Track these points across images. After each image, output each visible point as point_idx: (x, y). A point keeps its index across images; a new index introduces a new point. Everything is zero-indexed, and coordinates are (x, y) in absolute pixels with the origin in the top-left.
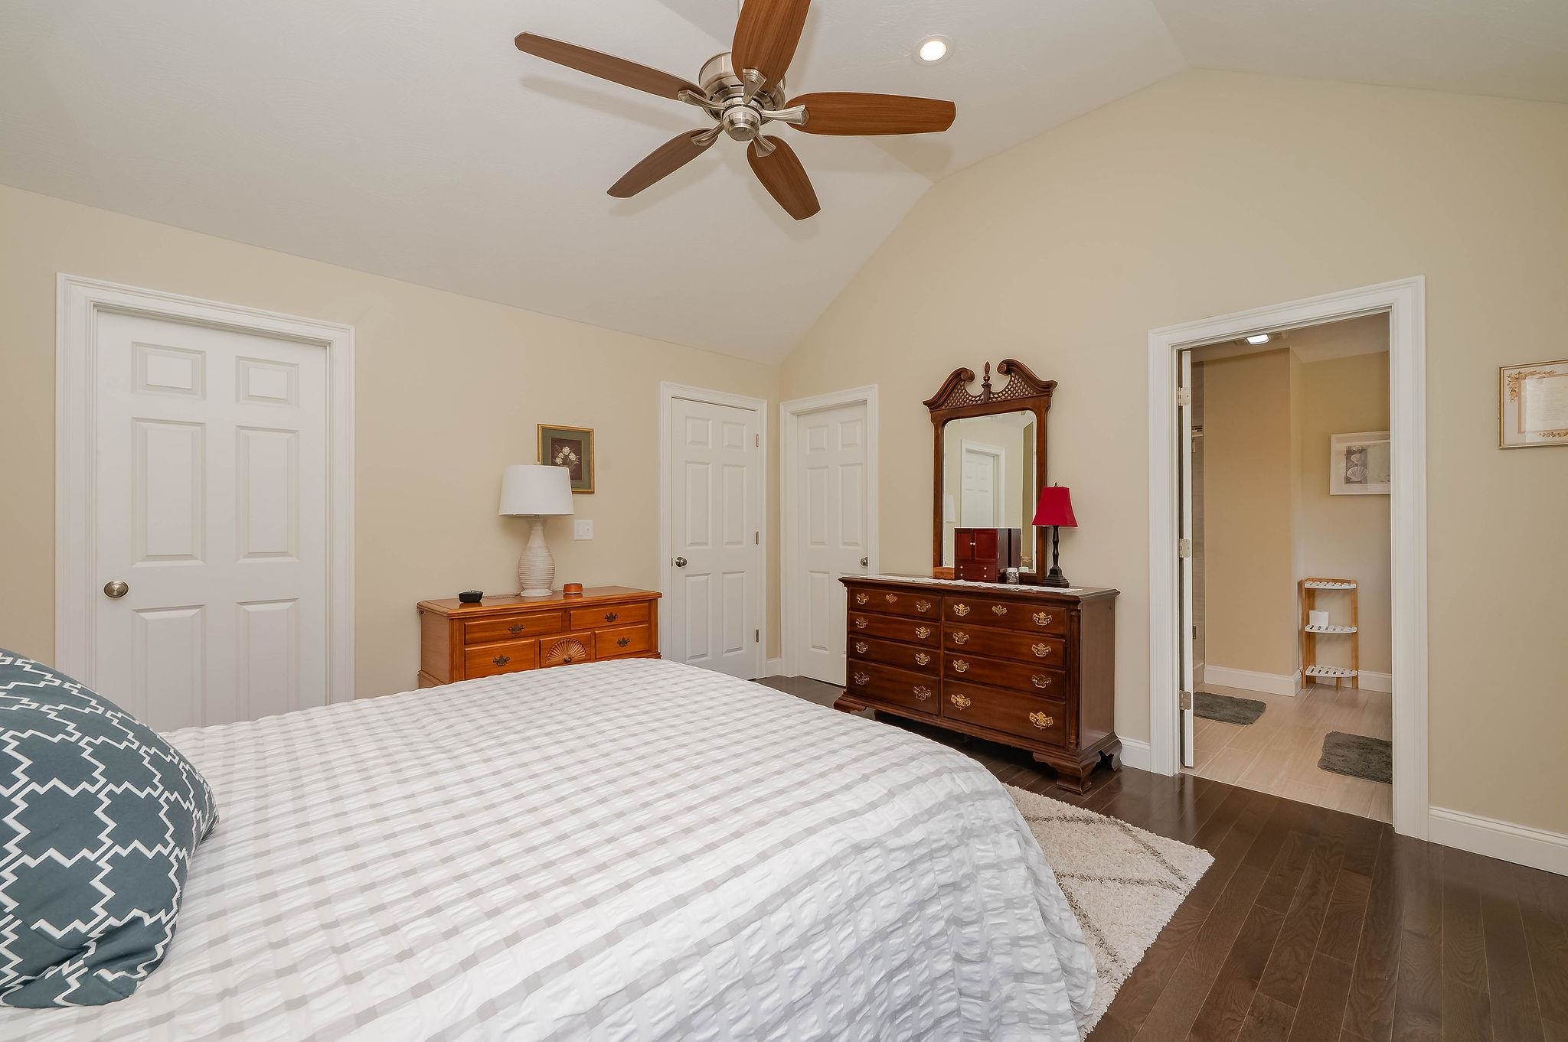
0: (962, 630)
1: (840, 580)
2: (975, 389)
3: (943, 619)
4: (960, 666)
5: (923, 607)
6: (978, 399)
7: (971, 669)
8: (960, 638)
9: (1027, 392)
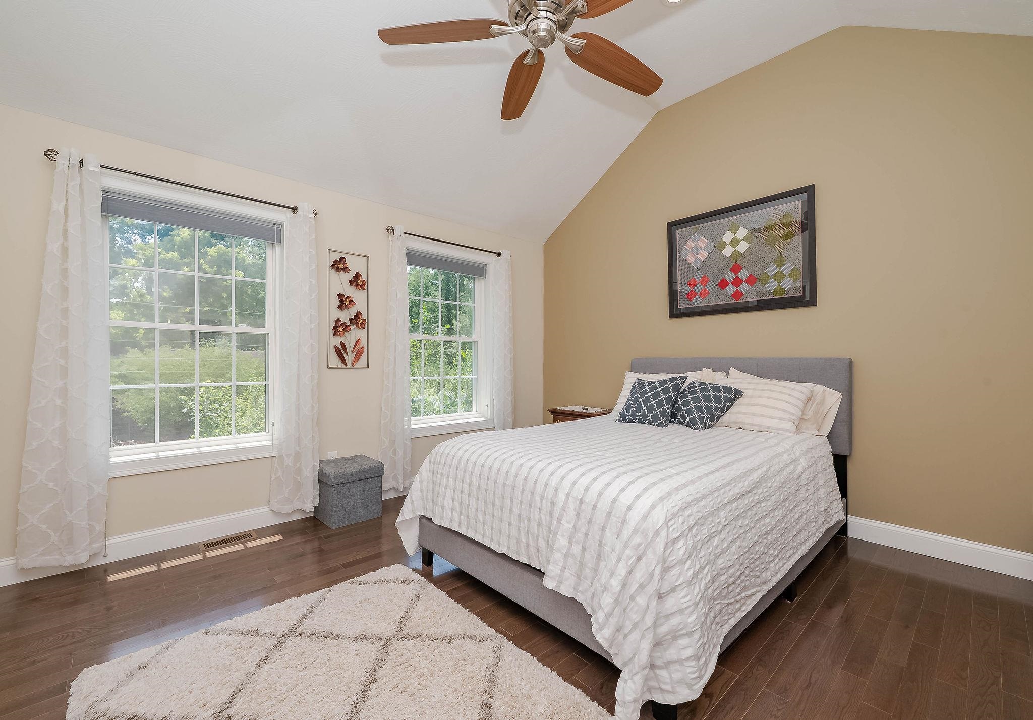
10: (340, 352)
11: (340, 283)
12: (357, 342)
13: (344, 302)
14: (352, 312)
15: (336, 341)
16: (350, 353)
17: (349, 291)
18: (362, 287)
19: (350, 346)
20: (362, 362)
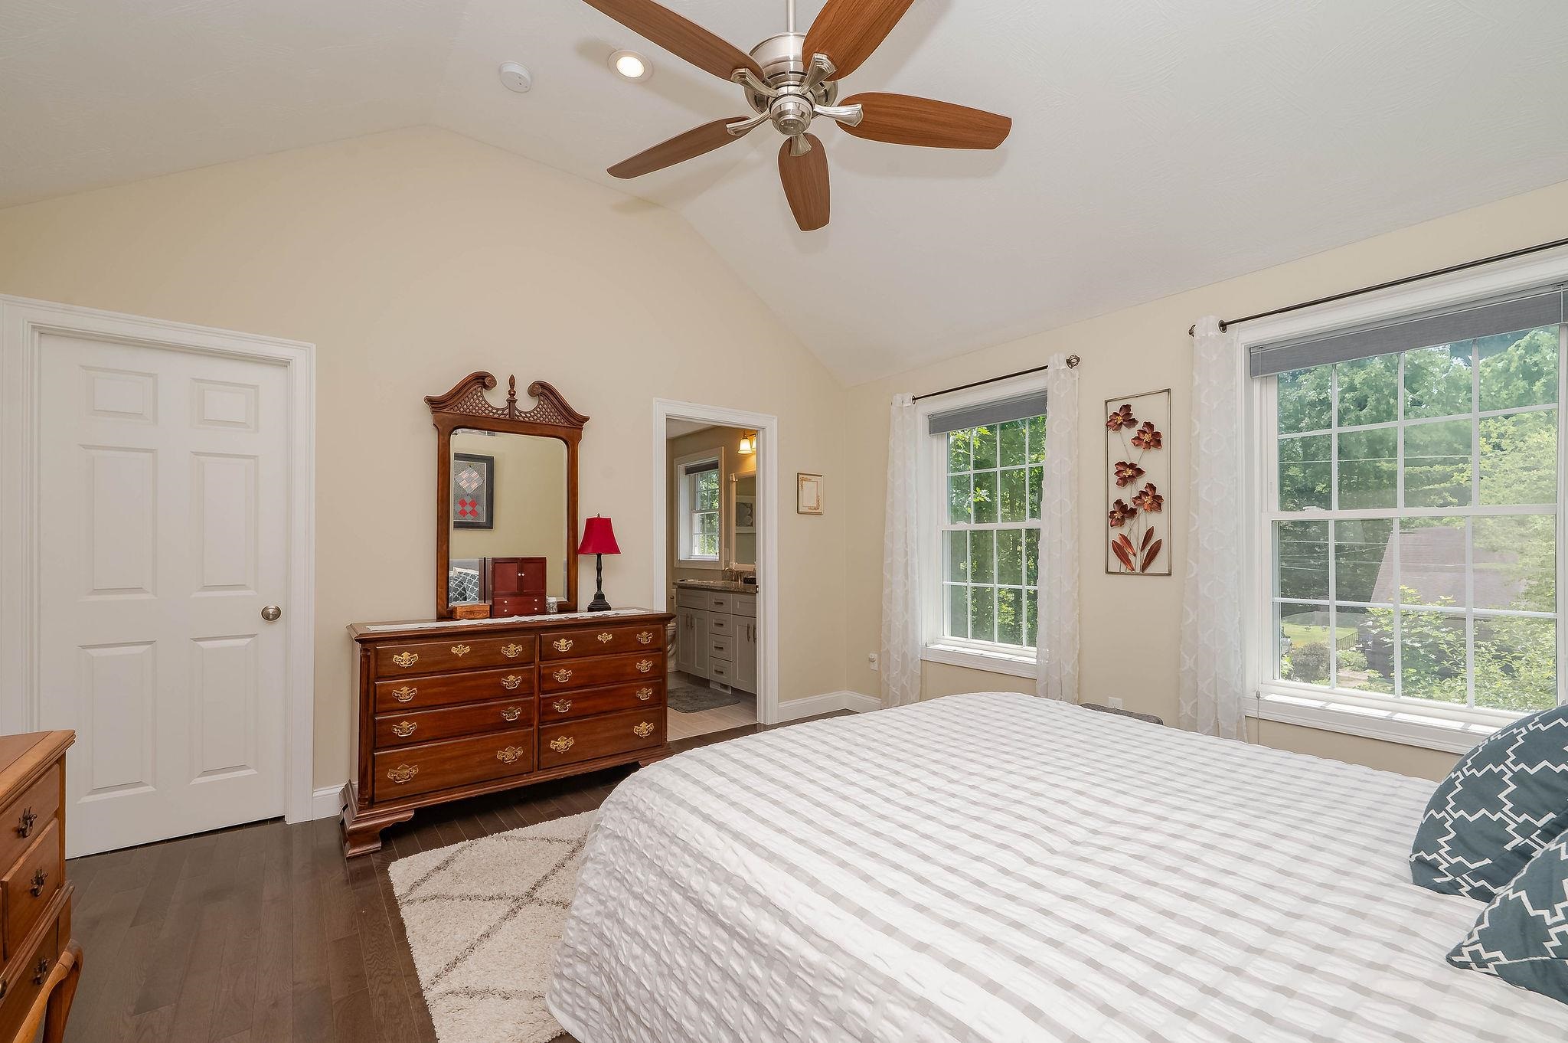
0: (563, 666)
1: (356, 640)
2: (496, 399)
3: (537, 660)
4: (561, 708)
5: (512, 650)
6: (500, 412)
7: (576, 706)
8: (563, 675)
9: (558, 420)
10: (1121, 550)
11: (1123, 446)
12: (1149, 534)
13: (1129, 473)
14: (1141, 484)
15: (1115, 534)
16: (1139, 550)
17: (1135, 456)
18: (1156, 441)
19: (1136, 541)
20: (1159, 565)
